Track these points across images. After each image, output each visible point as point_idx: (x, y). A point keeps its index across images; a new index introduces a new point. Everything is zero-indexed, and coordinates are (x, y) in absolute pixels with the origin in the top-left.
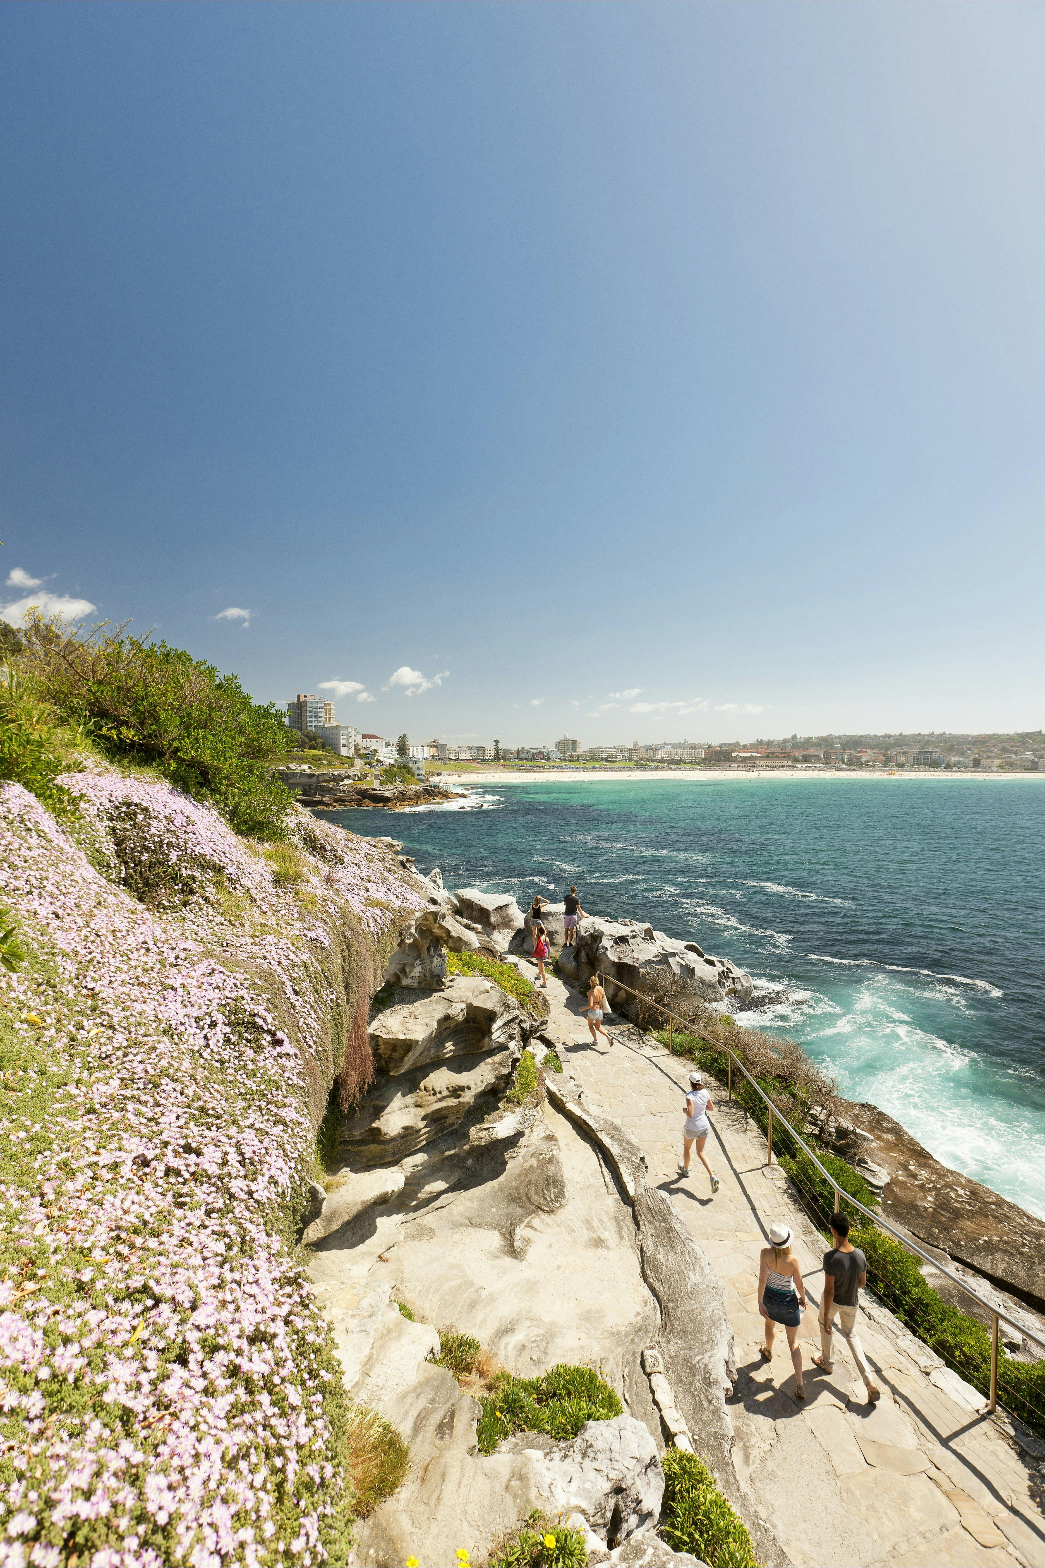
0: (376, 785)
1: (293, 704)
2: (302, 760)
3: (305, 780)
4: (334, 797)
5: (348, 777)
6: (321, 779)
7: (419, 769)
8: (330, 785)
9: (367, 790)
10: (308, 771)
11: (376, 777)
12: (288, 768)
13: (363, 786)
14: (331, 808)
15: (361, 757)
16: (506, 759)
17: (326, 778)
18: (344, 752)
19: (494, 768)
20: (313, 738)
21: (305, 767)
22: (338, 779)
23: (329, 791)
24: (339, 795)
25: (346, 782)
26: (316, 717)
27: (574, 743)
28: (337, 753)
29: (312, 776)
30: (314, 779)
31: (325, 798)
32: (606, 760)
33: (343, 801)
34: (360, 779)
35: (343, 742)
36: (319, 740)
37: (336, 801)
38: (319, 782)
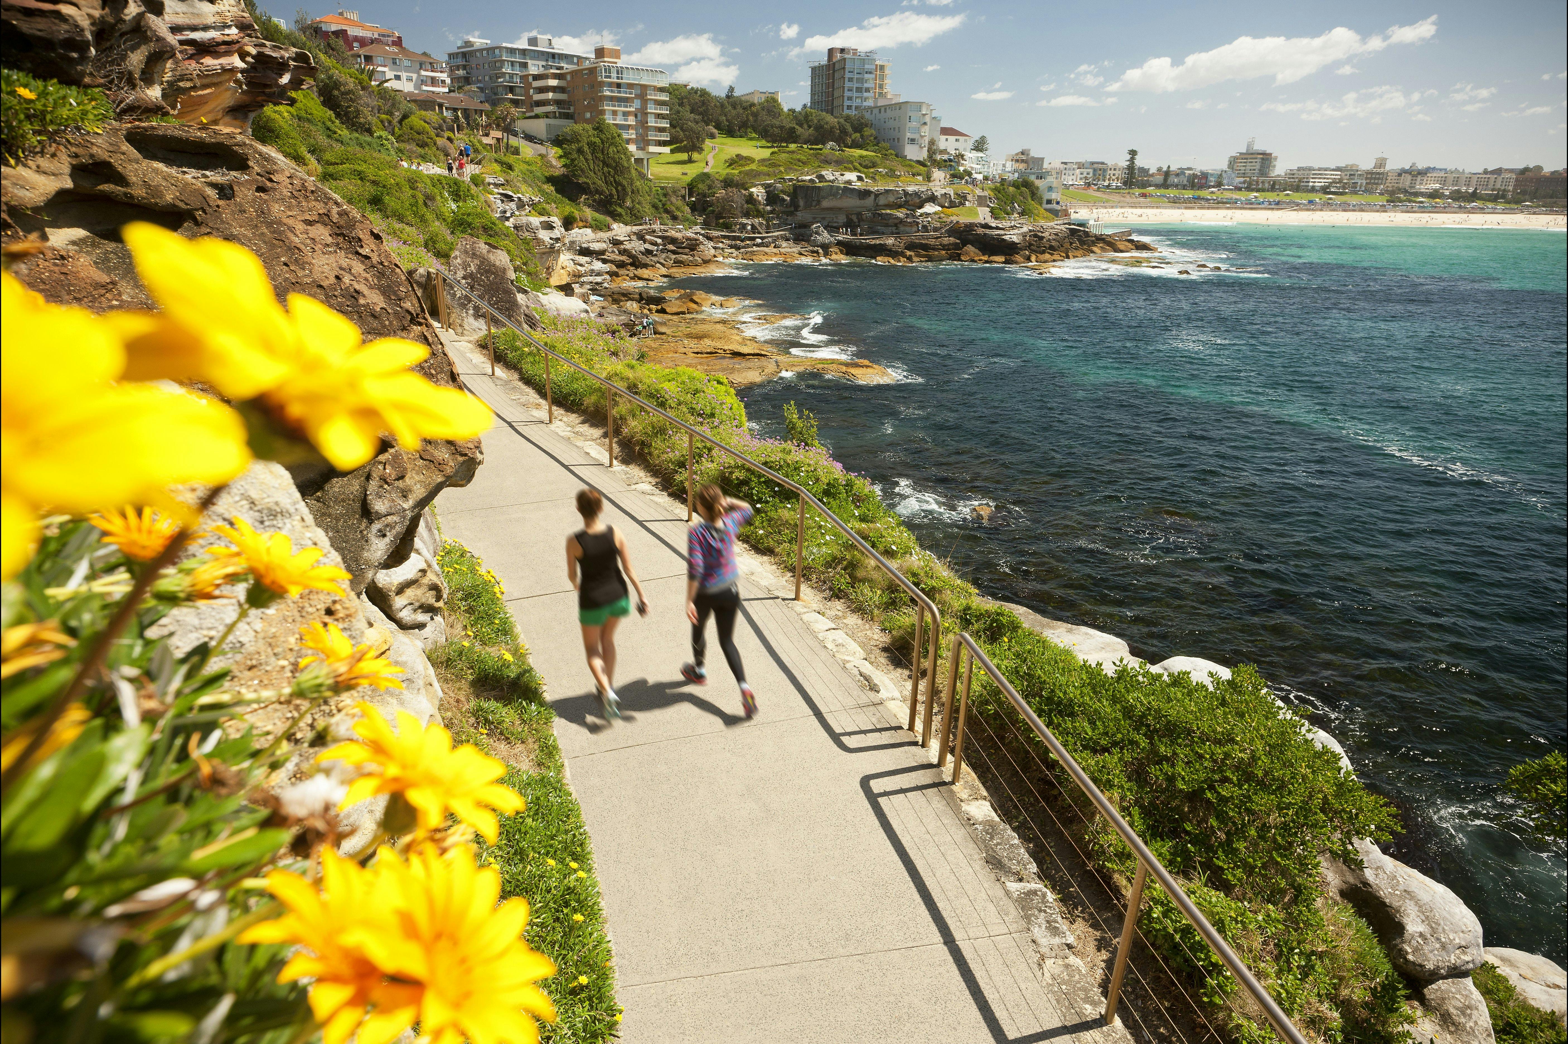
0: (983, 215)
1: (821, 67)
2: (842, 164)
3: (851, 202)
4: (905, 239)
5: (932, 199)
6: (882, 201)
7: (1050, 189)
8: (900, 214)
9: (970, 227)
10: (858, 185)
11: (981, 201)
12: (821, 178)
13: (962, 217)
14: (901, 263)
15: (941, 165)
16: (1144, 185)
17: (891, 199)
18: (913, 153)
19: (1128, 199)
20: (859, 127)
21: (852, 176)
22: (916, 201)
23: (896, 227)
24: (917, 236)
25: (929, 208)
26: (859, 90)
27: (1266, 159)
28: (900, 155)
29: (864, 194)
30: (869, 201)
31: (890, 241)
32: (1325, 190)
33: (925, 247)
34: (952, 205)
35: (909, 135)
36: (867, 132)
37: (911, 246)
38: (877, 206)
